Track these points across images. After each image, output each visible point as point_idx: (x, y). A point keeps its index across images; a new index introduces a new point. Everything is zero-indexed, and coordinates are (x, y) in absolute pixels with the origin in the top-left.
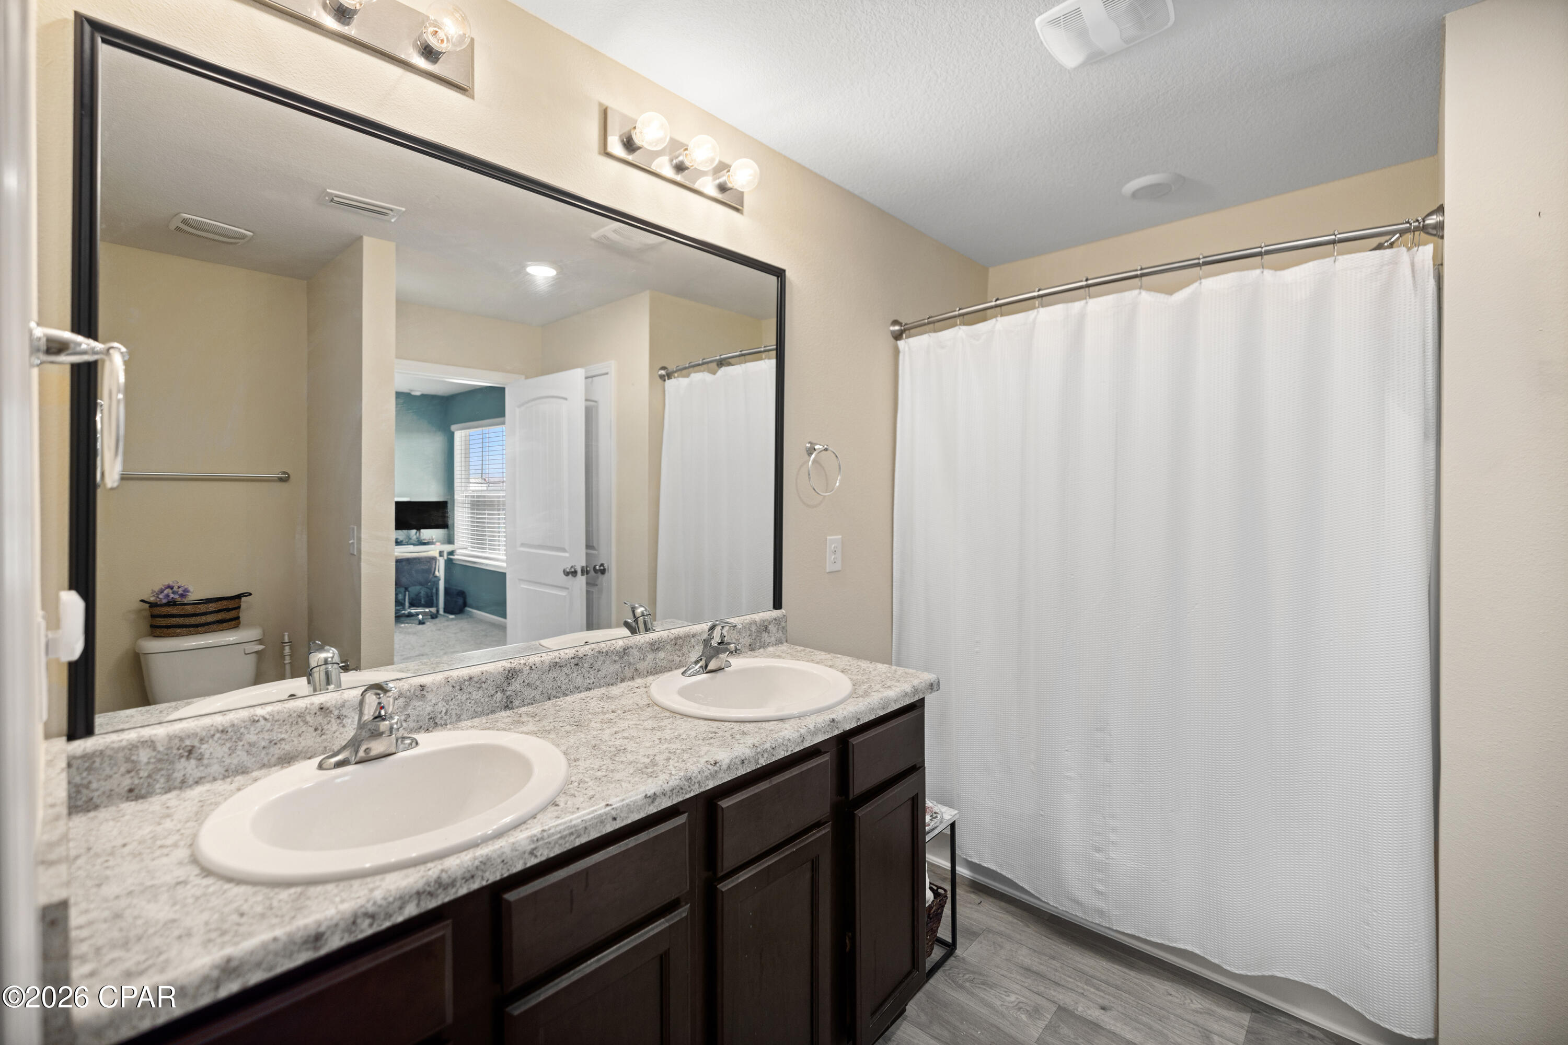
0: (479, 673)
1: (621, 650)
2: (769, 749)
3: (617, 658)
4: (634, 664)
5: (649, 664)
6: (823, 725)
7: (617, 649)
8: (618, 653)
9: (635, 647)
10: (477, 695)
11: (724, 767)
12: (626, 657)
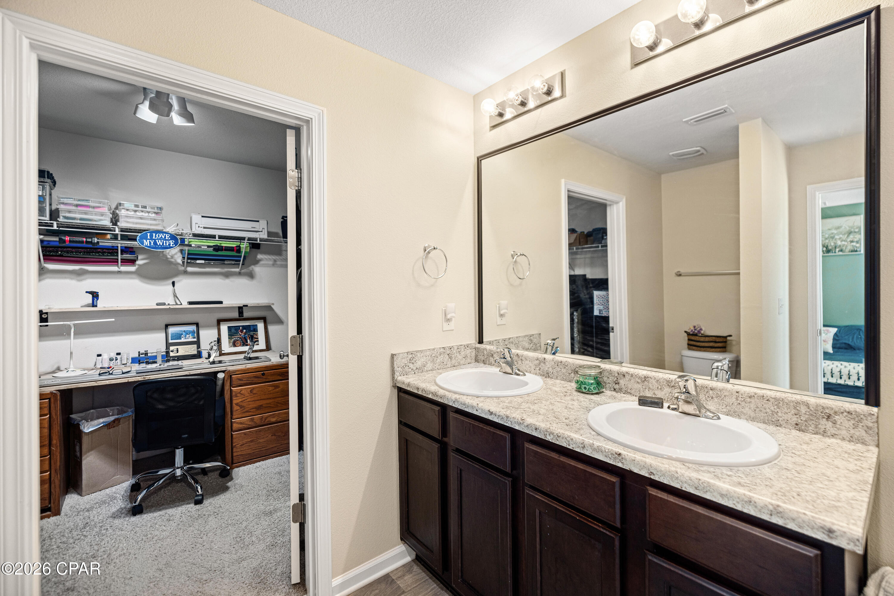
0: (565, 361)
1: (643, 377)
2: (555, 434)
3: (639, 381)
4: (653, 390)
5: (665, 394)
6: (607, 451)
7: (639, 375)
8: (640, 378)
9: (653, 378)
10: (564, 371)
11: (525, 424)
12: (646, 383)
